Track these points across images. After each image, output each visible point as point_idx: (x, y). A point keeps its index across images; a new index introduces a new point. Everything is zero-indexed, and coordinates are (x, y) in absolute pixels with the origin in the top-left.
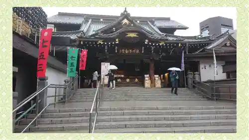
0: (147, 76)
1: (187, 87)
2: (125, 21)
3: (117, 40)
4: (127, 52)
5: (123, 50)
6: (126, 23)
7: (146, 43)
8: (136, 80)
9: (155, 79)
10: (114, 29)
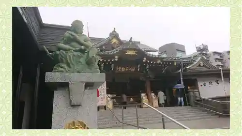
0: (143, 95)
1: (189, 105)
2: (114, 41)
3: (116, 57)
4: (123, 69)
5: (120, 68)
6: (115, 43)
7: (144, 61)
8: (132, 100)
9: (152, 98)
10: (104, 47)
